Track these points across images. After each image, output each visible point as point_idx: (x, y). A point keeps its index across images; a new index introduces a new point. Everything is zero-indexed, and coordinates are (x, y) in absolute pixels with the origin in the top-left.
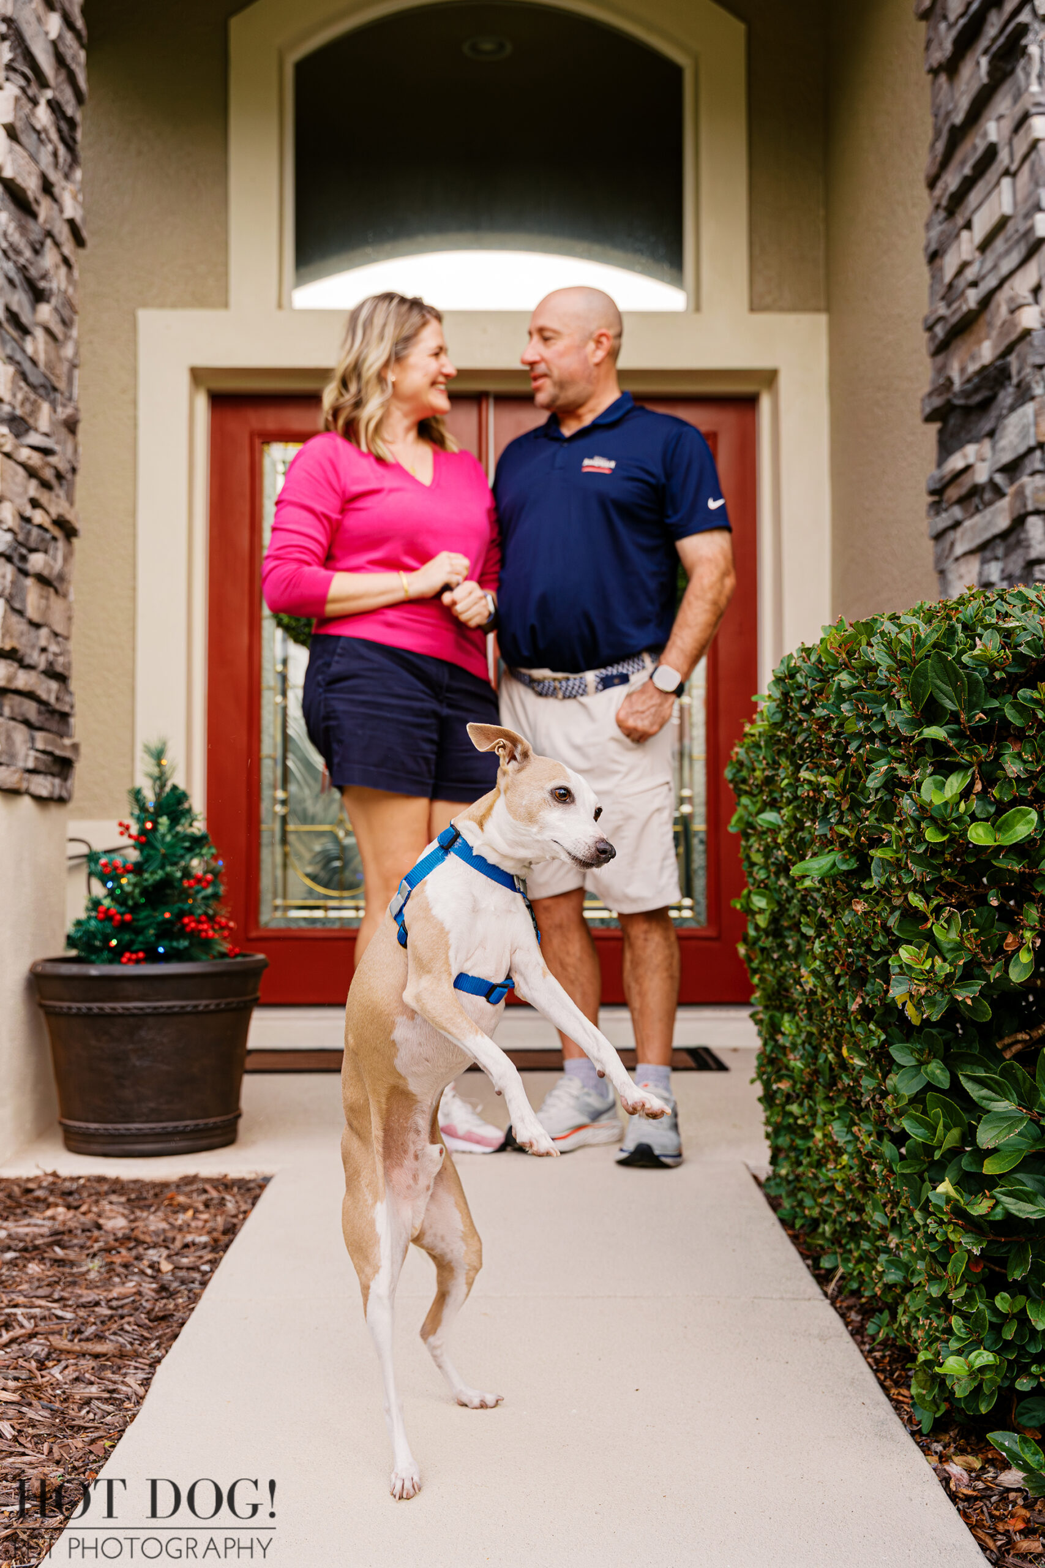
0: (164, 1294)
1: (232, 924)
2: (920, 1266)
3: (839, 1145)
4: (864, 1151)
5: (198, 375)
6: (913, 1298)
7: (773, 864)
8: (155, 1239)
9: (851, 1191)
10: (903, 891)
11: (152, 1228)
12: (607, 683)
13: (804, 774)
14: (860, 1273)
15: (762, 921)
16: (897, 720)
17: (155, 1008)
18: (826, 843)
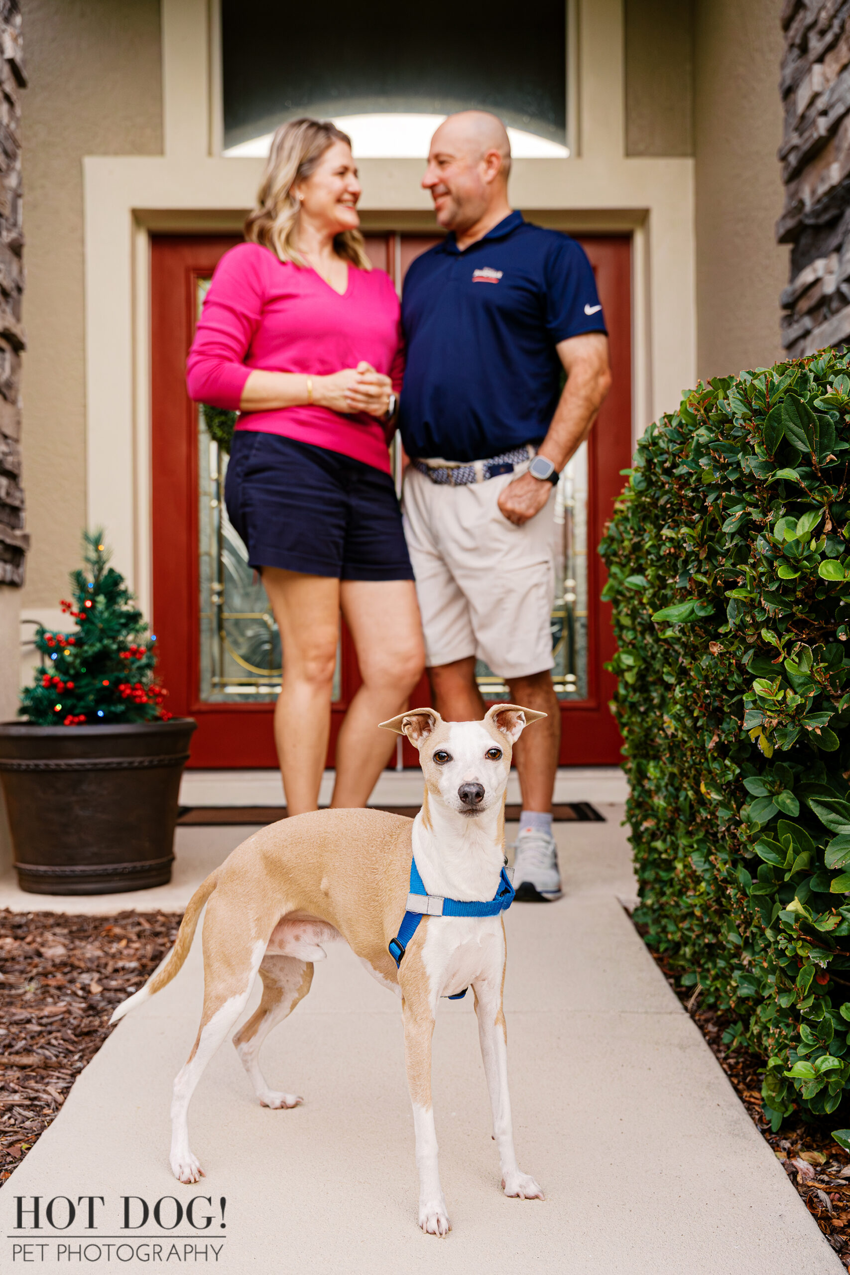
0: (91, 1012)
1: (164, 692)
2: (771, 979)
3: (698, 873)
4: (720, 878)
5: (139, 216)
6: (764, 1010)
7: (640, 624)
8: (89, 965)
9: (708, 915)
10: (757, 630)
11: (88, 955)
12: (493, 472)
13: (666, 532)
14: (717, 989)
15: (630, 677)
16: (752, 466)
17: (95, 764)
18: (685, 595)
